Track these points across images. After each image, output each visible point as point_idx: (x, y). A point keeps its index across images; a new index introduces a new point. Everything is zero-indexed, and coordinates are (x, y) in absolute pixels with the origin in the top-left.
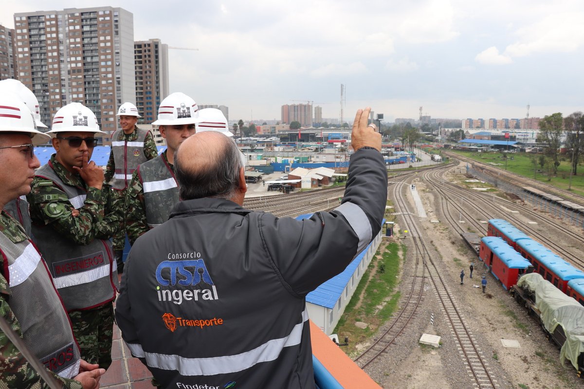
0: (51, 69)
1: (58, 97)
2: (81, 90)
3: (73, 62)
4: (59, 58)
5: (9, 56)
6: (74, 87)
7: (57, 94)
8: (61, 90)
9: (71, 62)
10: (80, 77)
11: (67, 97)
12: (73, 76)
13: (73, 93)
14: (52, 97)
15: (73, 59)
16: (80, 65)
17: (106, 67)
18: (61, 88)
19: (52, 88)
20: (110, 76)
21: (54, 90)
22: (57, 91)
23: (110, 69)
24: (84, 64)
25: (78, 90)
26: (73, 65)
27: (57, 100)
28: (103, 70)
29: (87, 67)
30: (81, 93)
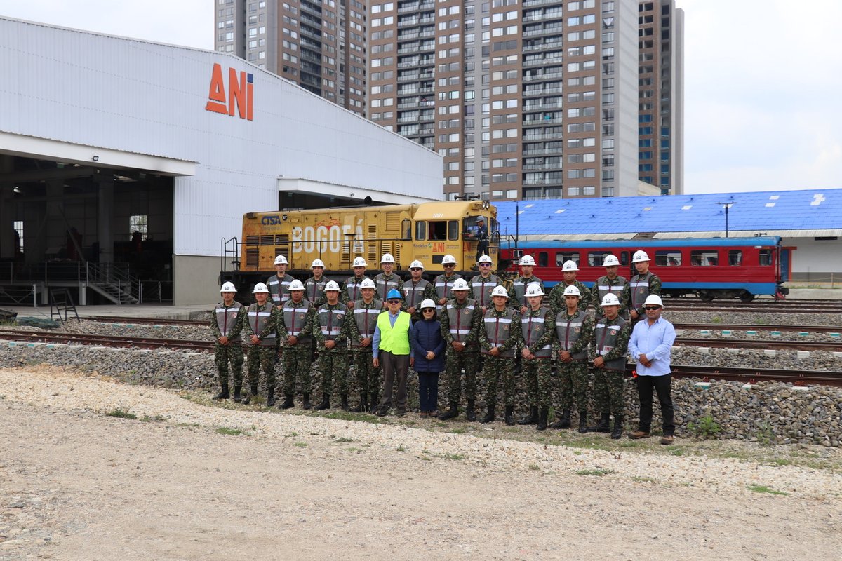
0: (443, 45)
1: (455, 110)
2: (513, 89)
3: (497, 25)
4: (463, 21)
5: (339, 47)
6: (497, 84)
7: (454, 102)
8: (463, 94)
9: (494, 25)
10: (514, 58)
11: (476, 109)
12: (494, 59)
13: (493, 98)
14: (442, 111)
15: (498, 18)
16: (513, 30)
17: (581, 29)
18: (463, 88)
19: (443, 89)
20: (590, 50)
21: (447, 96)
22: (455, 95)
23: (590, 35)
24: (524, 28)
25: (505, 90)
26: (498, 32)
27: (454, 116)
28: (573, 37)
29: (531, 33)
30: (512, 97)
